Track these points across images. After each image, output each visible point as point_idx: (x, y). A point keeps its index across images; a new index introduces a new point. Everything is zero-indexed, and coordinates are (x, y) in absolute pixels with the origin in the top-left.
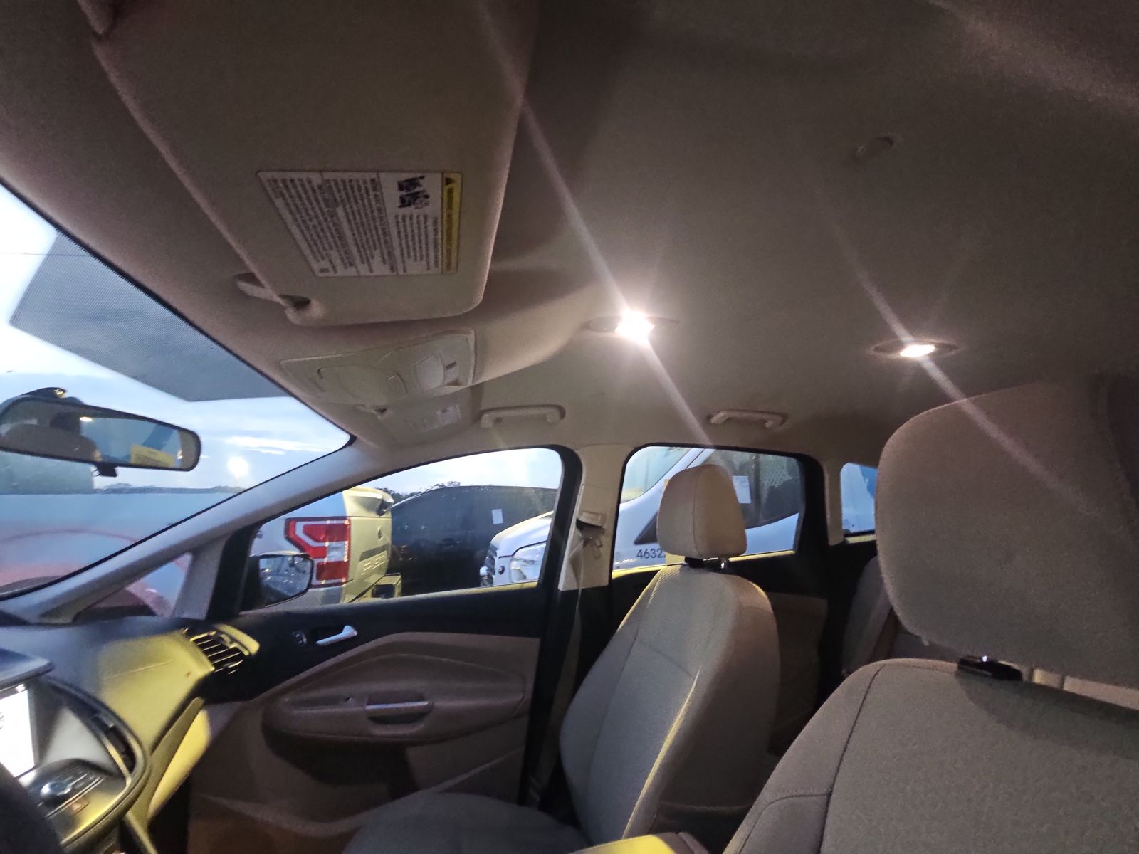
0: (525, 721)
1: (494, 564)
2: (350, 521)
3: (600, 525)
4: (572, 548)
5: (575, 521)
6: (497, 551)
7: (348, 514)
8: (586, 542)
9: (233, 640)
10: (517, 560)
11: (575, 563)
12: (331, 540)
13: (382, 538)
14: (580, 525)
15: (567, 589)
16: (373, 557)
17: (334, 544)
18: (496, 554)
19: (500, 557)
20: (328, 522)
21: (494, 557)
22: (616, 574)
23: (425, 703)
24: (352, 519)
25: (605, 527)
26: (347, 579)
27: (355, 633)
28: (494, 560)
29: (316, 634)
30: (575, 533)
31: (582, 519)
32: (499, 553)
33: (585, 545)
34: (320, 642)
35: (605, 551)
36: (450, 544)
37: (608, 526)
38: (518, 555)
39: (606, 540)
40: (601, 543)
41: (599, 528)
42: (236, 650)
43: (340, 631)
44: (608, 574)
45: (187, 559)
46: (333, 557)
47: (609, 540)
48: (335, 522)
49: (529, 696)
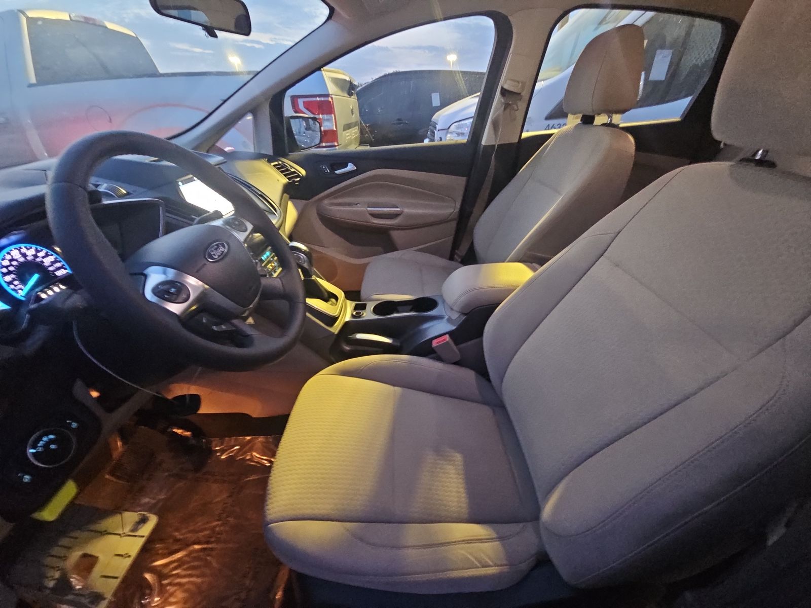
0: (454, 224)
1: (434, 136)
2: (332, 98)
3: (519, 92)
4: (494, 113)
5: (500, 88)
6: (437, 126)
7: (330, 93)
8: (507, 106)
9: (292, 167)
10: (451, 133)
11: (495, 125)
12: (323, 114)
13: (354, 115)
14: (504, 92)
15: (487, 144)
16: (350, 130)
17: (326, 116)
18: (436, 128)
19: (438, 130)
20: (318, 99)
21: (435, 131)
22: (525, 135)
23: (399, 209)
24: (333, 96)
25: (523, 94)
26: (338, 143)
27: (355, 168)
28: (434, 133)
29: (334, 167)
30: (499, 99)
31: (506, 87)
32: (438, 127)
33: (505, 109)
34: (337, 172)
35: (520, 115)
36: (401, 124)
37: (525, 94)
38: (453, 128)
39: (522, 106)
40: (517, 107)
41: (519, 94)
42: (294, 173)
43: (346, 166)
44: (519, 135)
45: (249, 117)
46: (326, 126)
47: (525, 106)
48: (322, 99)
49: (457, 210)
